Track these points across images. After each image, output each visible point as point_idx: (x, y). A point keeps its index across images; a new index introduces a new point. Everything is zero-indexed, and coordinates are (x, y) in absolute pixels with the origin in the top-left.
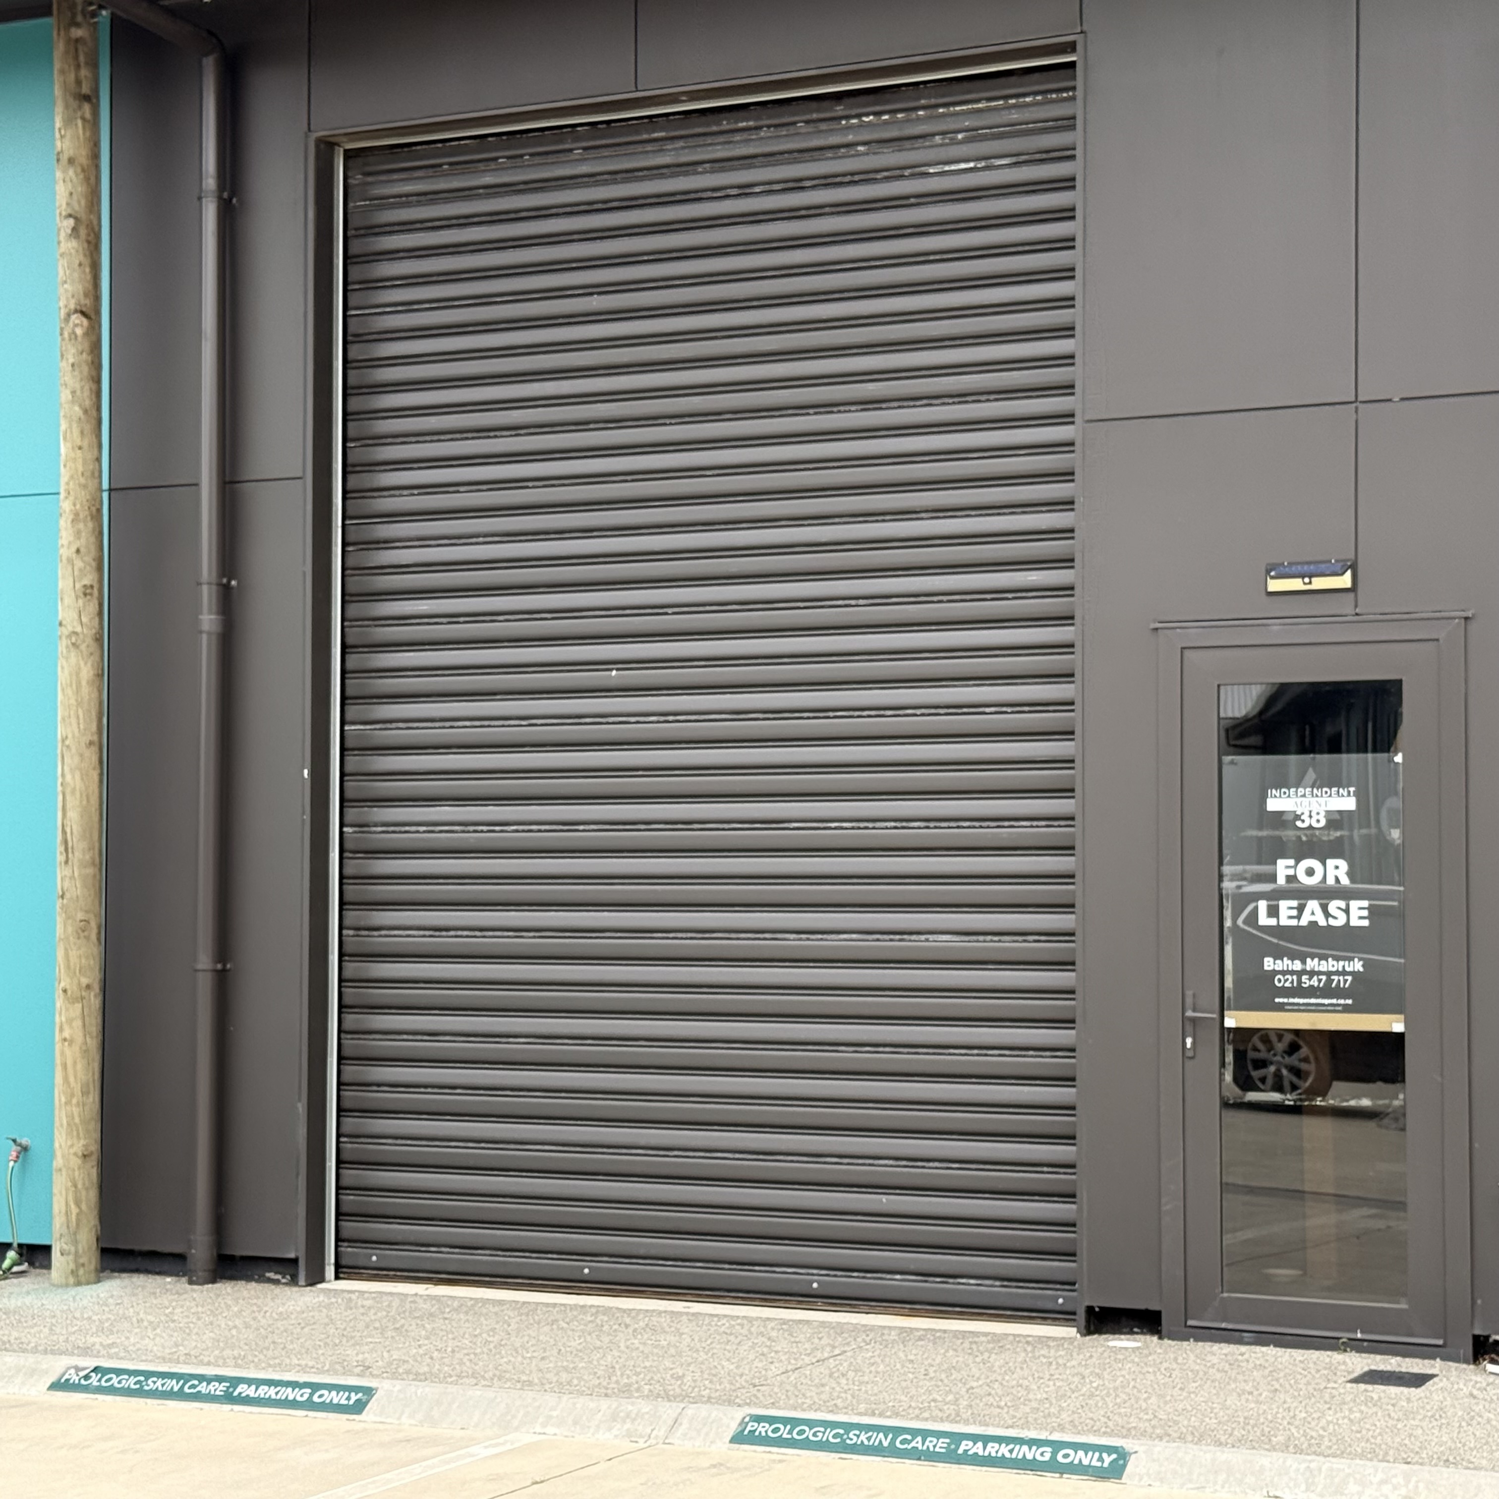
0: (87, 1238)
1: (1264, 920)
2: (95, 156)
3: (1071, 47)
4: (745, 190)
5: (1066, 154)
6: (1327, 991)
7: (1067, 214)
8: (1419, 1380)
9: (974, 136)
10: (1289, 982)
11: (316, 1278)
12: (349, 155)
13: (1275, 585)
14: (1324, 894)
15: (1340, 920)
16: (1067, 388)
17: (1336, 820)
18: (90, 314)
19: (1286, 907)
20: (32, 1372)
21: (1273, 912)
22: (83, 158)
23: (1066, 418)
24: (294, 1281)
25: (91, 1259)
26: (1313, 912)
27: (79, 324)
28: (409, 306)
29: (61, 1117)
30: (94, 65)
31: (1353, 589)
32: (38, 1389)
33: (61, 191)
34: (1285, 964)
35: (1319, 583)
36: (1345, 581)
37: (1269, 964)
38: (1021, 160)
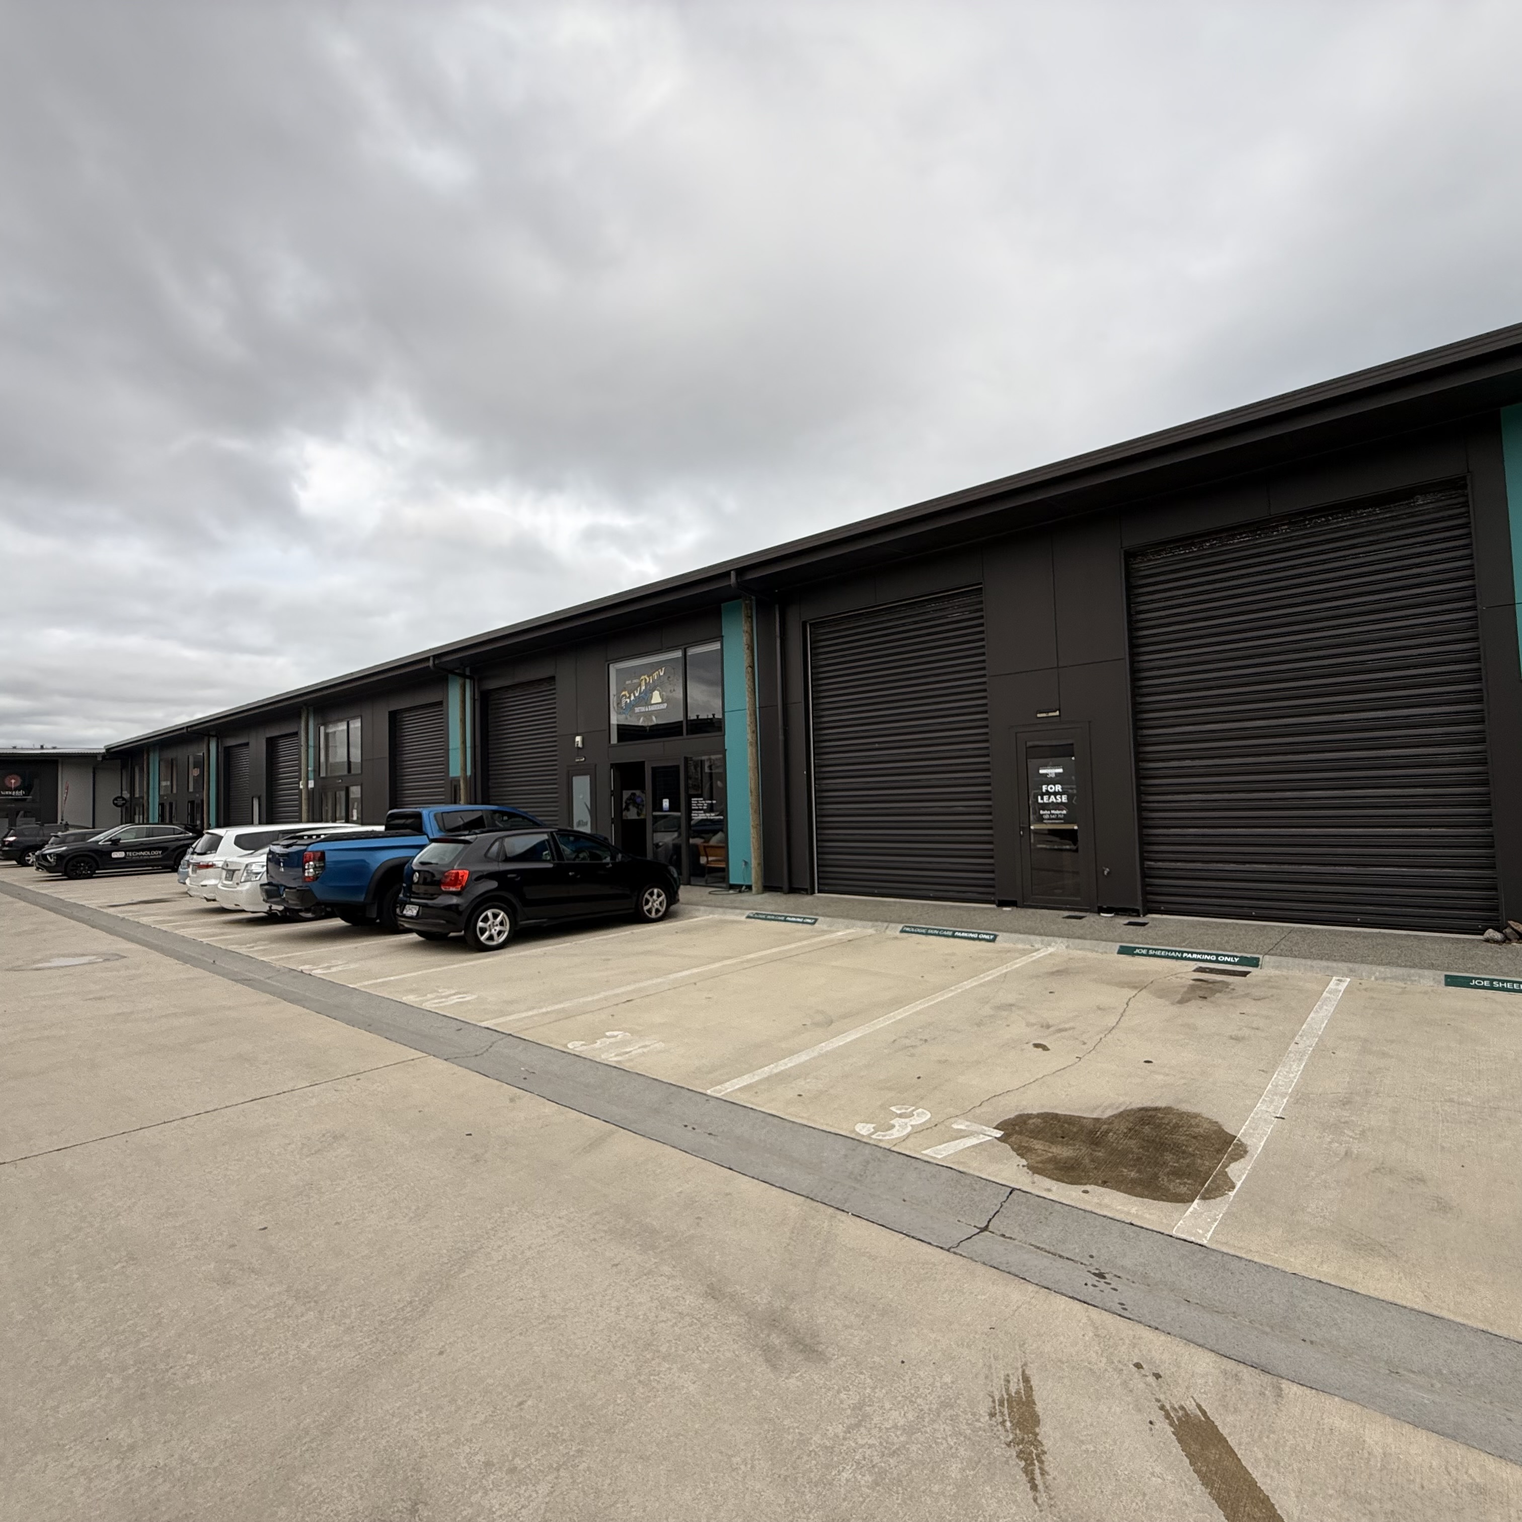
0: (760, 884)
1: (1040, 801)
2: (752, 630)
3: (981, 584)
4: (904, 625)
5: (981, 610)
6: (1057, 819)
7: (982, 625)
8: (1081, 918)
9: (959, 607)
10: (1047, 817)
11: (813, 893)
12: (811, 625)
13: (1039, 715)
14: (1055, 794)
15: (1059, 800)
16: (984, 668)
17: (1057, 774)
18: (752, 667)
19: (1046, 798)
20: (743, 914)
21: (1042, 799)
22: (749, 630)
23: (984, 676)
24: (807, 894)
25: (761, 889)
26: (1052, 798)
27: (750, 669)
28: (826, 659)
29: (753, 855)
30: (751, 609)
31: (1060, 716)
32: (743, 918)
33: (745, 639)
34: (1046, 812)
35: (1051, 714)
36: (1057, 713)
37: (1042, 812)
38: (971, 612)
